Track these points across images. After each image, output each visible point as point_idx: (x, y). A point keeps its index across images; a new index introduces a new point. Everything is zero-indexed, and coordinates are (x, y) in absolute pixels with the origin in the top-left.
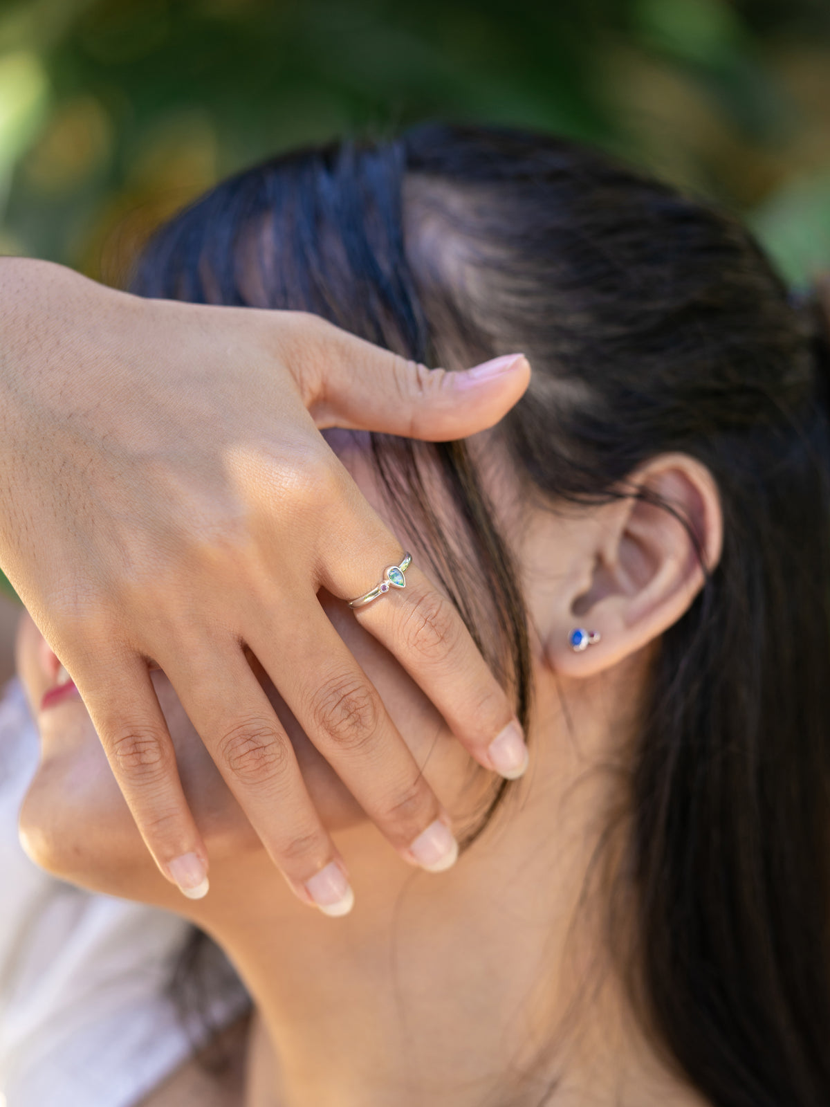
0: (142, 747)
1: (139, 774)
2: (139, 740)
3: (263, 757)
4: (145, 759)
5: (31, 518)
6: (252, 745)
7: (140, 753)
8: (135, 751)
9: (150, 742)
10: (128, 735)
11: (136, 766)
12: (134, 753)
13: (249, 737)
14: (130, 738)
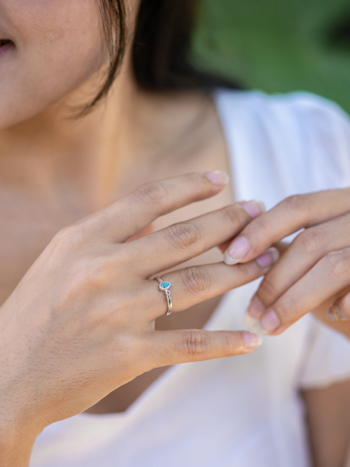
0: (193, 339)
1: (205, 345)
2: (190, 340)
3: (197, 275)
4: (199, 340)
5: (78, 370)
6: (192, 278)
7: (196, 341)
8: (194, 343)
9: (191, 336)
10: (187, 344)
11: (201, 346)
12: (195, 344)
13: (188, 279)
14: (188, 344)
